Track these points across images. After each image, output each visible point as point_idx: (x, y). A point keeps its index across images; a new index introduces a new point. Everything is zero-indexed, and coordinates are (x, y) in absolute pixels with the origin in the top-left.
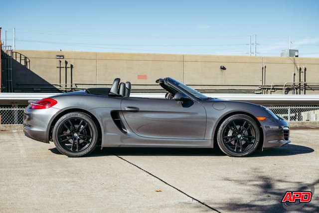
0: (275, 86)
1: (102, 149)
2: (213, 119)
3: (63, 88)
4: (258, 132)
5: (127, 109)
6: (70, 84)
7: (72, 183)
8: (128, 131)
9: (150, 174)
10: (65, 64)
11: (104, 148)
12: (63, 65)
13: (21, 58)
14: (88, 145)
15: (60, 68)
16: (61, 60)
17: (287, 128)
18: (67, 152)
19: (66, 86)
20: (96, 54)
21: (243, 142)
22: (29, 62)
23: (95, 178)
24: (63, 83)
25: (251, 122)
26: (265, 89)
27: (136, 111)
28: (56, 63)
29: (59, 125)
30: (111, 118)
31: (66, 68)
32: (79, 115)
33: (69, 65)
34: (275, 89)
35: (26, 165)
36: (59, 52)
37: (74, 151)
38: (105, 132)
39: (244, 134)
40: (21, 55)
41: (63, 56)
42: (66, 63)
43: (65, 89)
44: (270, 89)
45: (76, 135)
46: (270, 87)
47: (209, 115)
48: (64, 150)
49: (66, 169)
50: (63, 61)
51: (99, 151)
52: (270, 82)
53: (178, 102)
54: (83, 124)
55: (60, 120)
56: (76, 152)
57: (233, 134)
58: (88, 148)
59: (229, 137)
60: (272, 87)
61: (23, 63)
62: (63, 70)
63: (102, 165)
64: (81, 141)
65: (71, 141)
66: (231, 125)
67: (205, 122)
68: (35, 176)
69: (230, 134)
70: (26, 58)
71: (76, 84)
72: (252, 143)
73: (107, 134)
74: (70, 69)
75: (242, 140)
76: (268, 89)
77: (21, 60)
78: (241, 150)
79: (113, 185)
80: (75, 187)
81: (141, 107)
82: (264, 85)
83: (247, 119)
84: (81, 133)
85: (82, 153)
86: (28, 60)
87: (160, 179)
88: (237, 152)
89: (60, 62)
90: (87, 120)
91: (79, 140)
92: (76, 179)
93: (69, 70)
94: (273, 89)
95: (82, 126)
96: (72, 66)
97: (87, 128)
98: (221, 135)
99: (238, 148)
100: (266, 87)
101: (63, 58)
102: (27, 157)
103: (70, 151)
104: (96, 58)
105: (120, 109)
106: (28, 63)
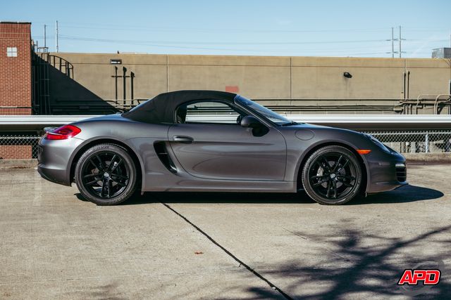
0: (423, 100)
1: (142, 194)
2: (297, 152)
3: (121, 106)
4: (358, 170)
5: (176, 139)
6: (130, 99)
7: (88, 242)
8: (178, 170)
9: (198, 229)
10: (122, 71)
11: (145, 193)
12: (120, 73)
13: (61, 63)
14: (123, 188)
15: (117, 77)
16: (117, 65)
17: (403, 165)
18: (94, 198)
19: (125, 103)
20: (166, 57)
21: (339, 185)
22: (72, 68)
23: (122, 234)
24: (121, 99)
25: (349, 156)
26: (409, 104)
27: (189, 141)
28: (110, 70)
29: (83, 161)
30: (154, 152)
31: (125, 77)
32: (111, 148)
33: (128, 74)
34: (422, 104)
35: (35, 217)
36: (114, 55)
37: (104, 197)
38: (146, 170)
39: (340, 173)
40: (61, 59)
41: (120, 61)
42: (125, 70)
43: (122, 107)
44: (415, 104)
45: (106, 175)
46: (415, 102)
47: (290, 147)
48: (90, 196)
49: (87, 223)
50: (120, 68)
51: (138, 197)
52: (415, 95)
53: (248, 129)
54: (117, 160)
55: (84, 155)
56: (107, 198)
57: (324, 173)
58: (123, 192)
59: (319, 177)
60: (418, 102)
61: (64, 70)
62: (120, 81)
63: (138, 217)
64: (115, 183)
65: (100, 183)
66: (321, 161)
67: (285, 157)
68: (41, 231)
69: (320, 173)
70: (68, 63)
71: (138, 100)
72: (351, 186)
73: (150, 173)
74: (130, 78)
75: (337, 181)
76: (412, 104)
77: (61, 66)
78: (335, 196)
79: (142, 245)
80: (89, 247)
81: (196, 136)
82: (406, 99)
83: (343, 152)
84: (115, 172)
85: (116, 200)
86: (70, 67)
87: (208, 237)
88: (330, 198)
89: (116, 68)
90: (122, 155)
91: (111, 181)
92: (94, 236)
93: (128, 80)
94: (419, 104)
95: (115, 163)
96: (132, 74)
97: (123, 166)
98: (307, 174)
99: (332, 193)
100: (409, 102)
101: (121, 63)
102: (42, 206)
103: (99, 197)
104: (166, 62)
105: (167, 140)
106: (71, 70)
